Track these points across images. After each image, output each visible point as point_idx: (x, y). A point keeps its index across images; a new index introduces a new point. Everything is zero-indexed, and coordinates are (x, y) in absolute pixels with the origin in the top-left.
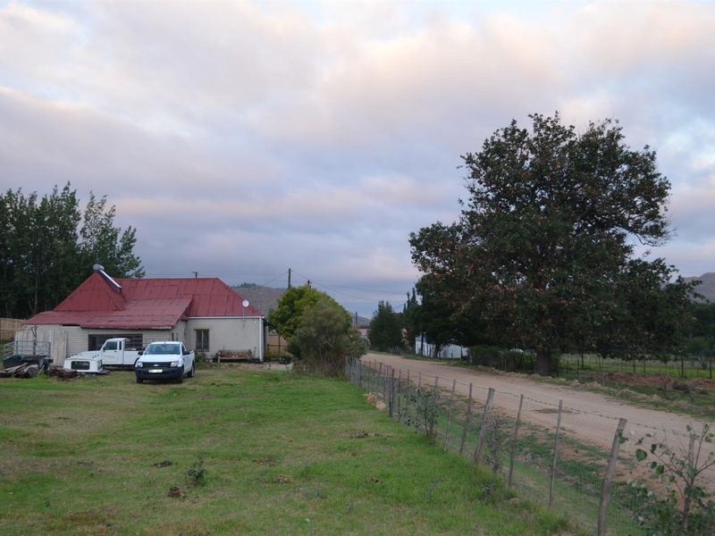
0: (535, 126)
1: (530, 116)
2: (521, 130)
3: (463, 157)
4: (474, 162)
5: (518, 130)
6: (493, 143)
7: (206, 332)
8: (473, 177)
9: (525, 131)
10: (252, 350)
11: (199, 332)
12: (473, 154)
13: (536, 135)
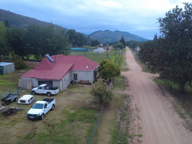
0: (185, 7)
1: (184, 3)
2: (180, 9)
3: (158, 19)
4: (161, 21)
5: (179, 9)
6: (169, 14)
7: (76, 75)
8: (161, 26)
9: (181, 9)
10: (89, 81)
11: (74, 74)
12: (161, 18)
13: (185, 10)
